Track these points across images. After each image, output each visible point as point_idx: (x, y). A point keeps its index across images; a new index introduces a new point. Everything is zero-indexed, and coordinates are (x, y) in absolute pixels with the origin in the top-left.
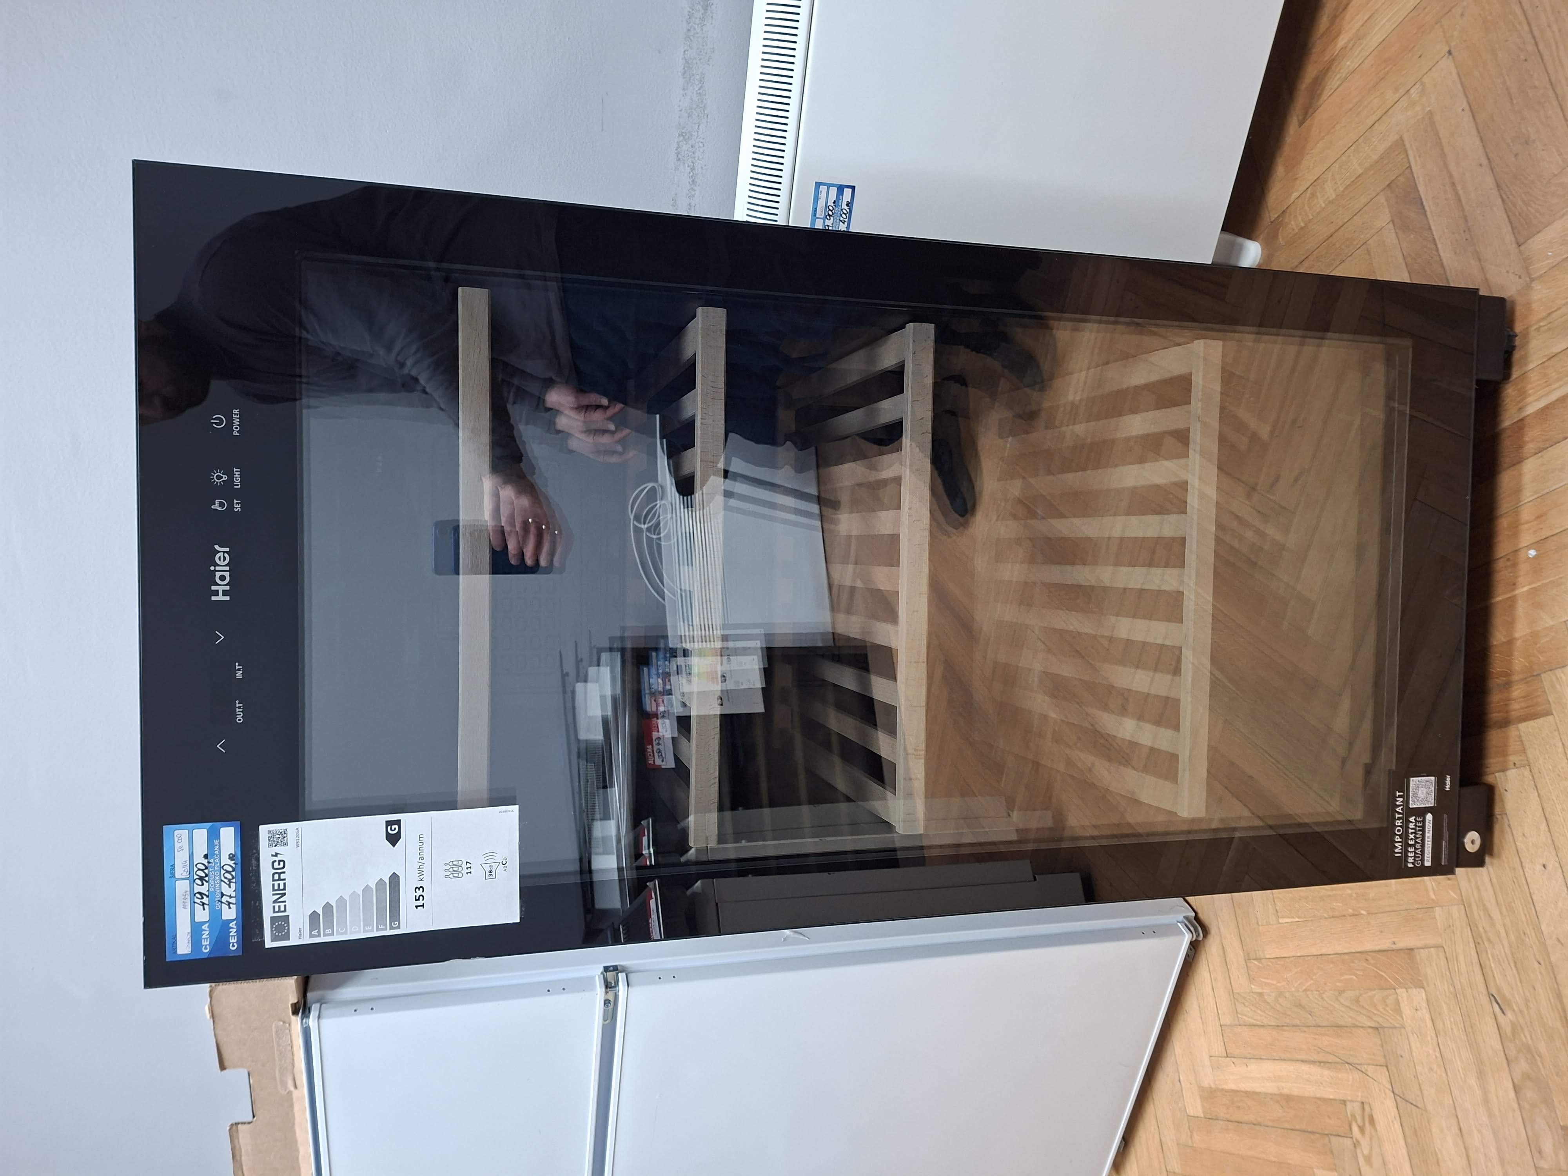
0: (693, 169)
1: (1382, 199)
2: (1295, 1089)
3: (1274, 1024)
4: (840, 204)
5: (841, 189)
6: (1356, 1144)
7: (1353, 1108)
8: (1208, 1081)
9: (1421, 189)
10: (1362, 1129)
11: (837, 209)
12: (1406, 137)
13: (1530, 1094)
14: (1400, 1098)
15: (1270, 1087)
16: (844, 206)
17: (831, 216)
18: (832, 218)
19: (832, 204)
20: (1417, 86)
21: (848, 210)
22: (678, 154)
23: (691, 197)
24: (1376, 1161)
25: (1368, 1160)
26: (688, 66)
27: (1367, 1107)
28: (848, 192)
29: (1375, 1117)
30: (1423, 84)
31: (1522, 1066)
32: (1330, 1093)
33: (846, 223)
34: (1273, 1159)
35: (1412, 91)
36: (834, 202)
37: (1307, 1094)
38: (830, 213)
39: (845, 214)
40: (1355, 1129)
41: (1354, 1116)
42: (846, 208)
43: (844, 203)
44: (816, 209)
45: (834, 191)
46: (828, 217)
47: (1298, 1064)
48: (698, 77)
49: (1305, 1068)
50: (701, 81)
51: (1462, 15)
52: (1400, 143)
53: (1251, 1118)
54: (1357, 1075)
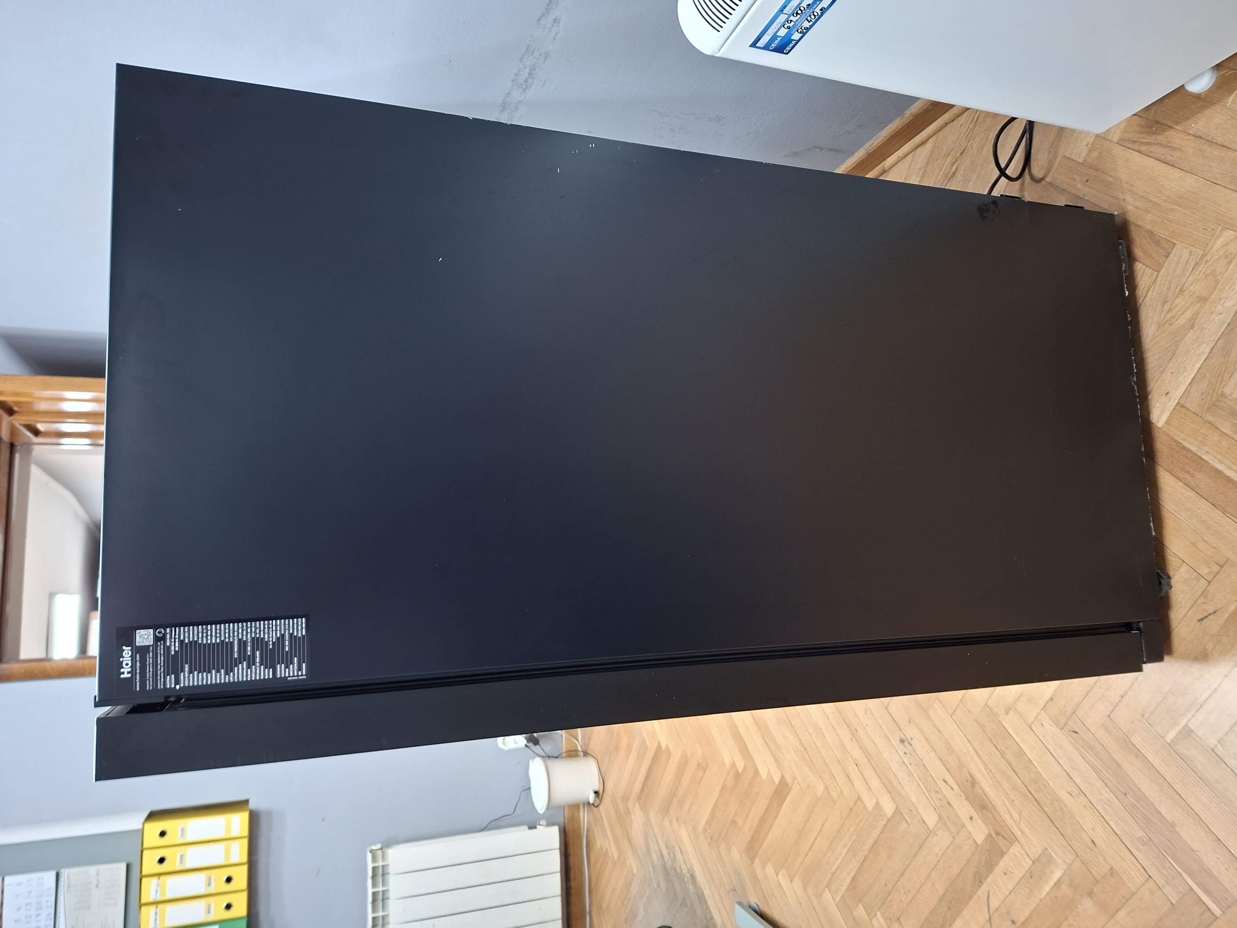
4: (814, 8)
11: (808, 10)
16: (818, 10)
17: (799, 14)
18: (799, 16)
19: (805, 6)
21: (819, 14)
33: (811, 23)
38: (799, 12)
39: (815, 16)
43: (820, 7)
44: (786, 7)
46: (795, 15)
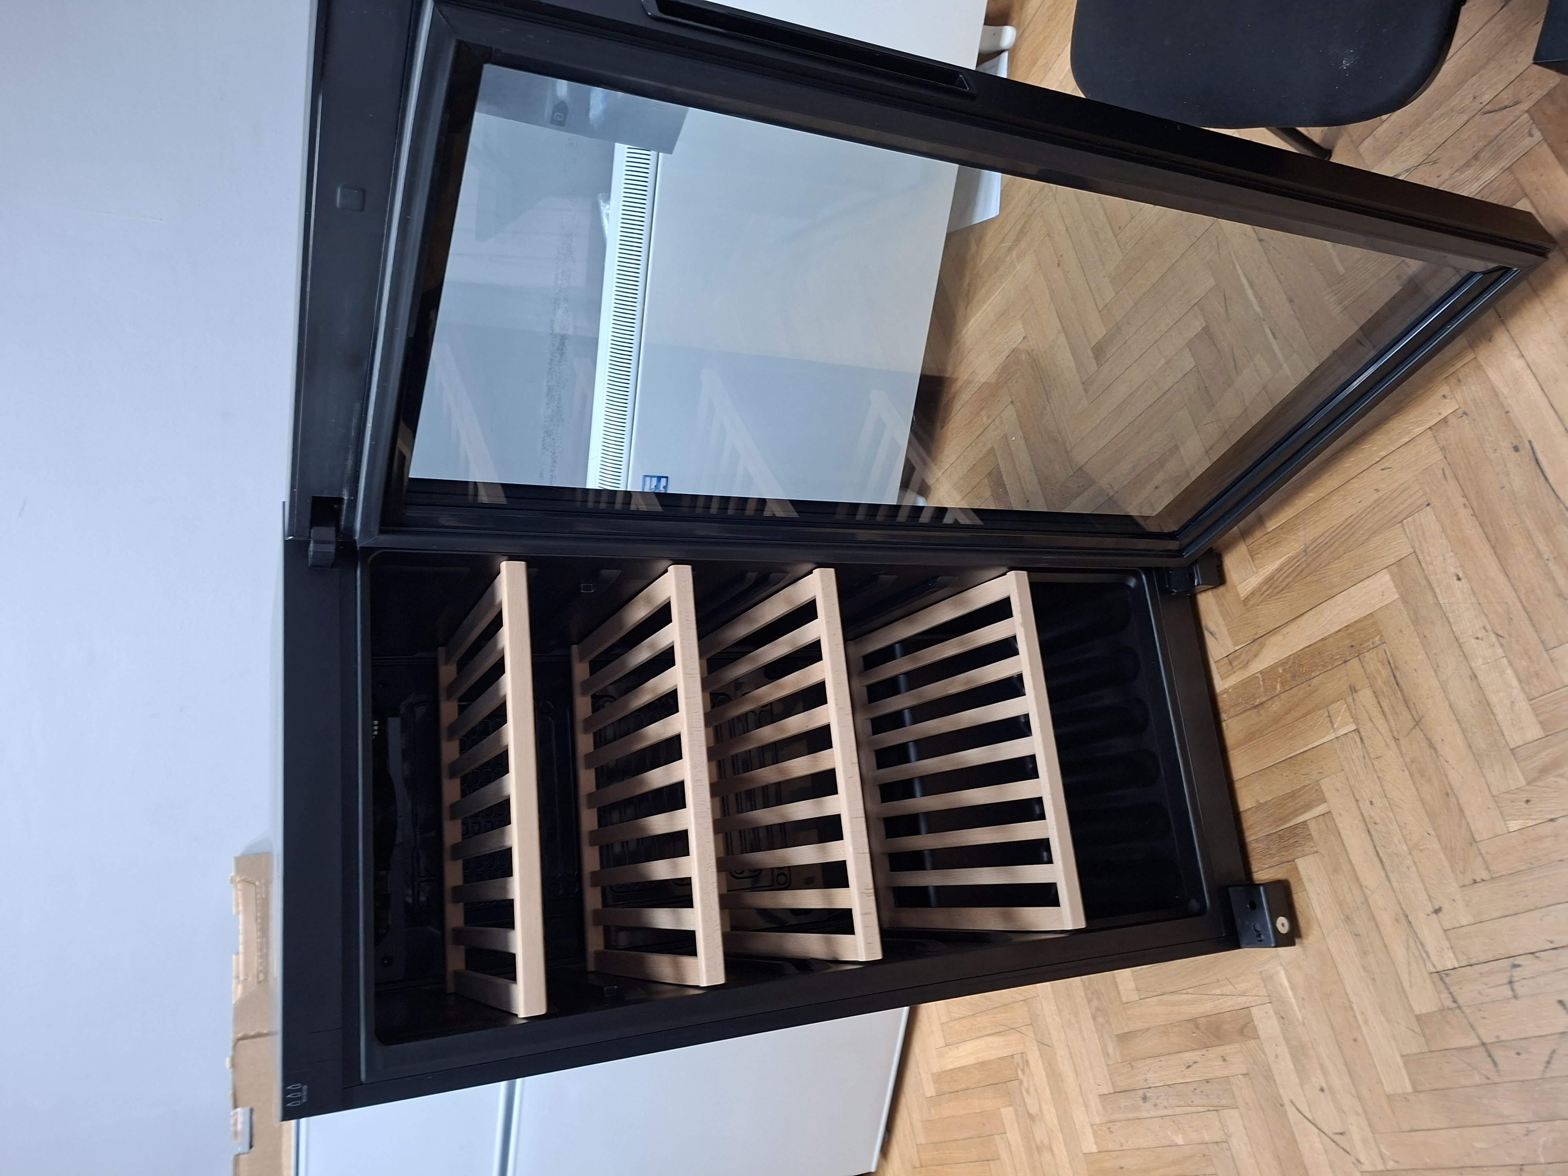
0: (554, 453)
1: (986, 481)
2: (985, 1056)
3: (970, 1014)
5: (659, 478)
6: (1021, 1083)
7: (1018, 1058)
8: (936, 1069)
9: (1005, 479)
10: (1023, 1071)
12: (995, 446)
13: (1101, 1020)
14: (1041, 1043)
15: (971, 1060)
20: (998, 418)
22: (543, 445)
23: (553, 471)
24: (1032, 1090)
25: (1028, 1091)
26: (550, 390)
27: (1024, 1055)
28: (663, 481)
29: (1029, 1060)
30: (1001, 417)
31: (1095, 1003)
32: (1005, 1053)
34: (977, 1111)
35: (997, 420)
36: (655, 486)
37: (993, 1058)
40: (1020, 1073)
41: (1018, 1064)
42: (663, 489)
45: (655, 480)
47: (985, 1038)
48: (557, 397)
49: (990, 1039)
50: (560, 399)
51: (1016, 382)
52: (992, 450)
53: (963, 1086)
54: (1018, 1035)
